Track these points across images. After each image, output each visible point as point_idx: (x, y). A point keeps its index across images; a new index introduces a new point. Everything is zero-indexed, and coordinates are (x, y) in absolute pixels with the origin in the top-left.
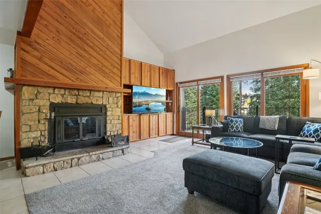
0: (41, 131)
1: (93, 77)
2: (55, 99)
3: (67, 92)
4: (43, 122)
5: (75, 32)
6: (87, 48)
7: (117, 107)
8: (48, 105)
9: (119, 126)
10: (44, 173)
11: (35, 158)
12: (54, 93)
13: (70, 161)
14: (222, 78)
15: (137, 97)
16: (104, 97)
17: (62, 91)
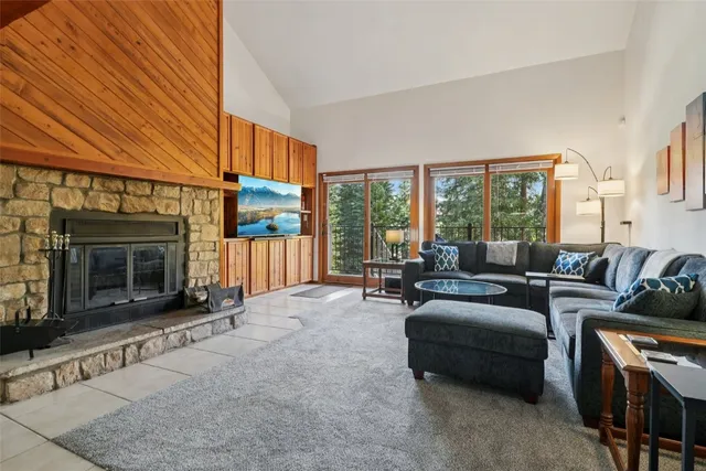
0: (27, 283)
1: (158, 150)
2: (66, 200)
3: (96, 185)
4: (33, 258)
5: (114, 34)
6: (144, 79)
7: (212, 222)
8: (48, 215)
9: (214, 266)
10: (56, 387)
11: (27, 352)
12: (63, 184)
13: (121, 352)
14: (415, 169)
15: (247, 200)
16: (183, 200)
17: (85, 182)
